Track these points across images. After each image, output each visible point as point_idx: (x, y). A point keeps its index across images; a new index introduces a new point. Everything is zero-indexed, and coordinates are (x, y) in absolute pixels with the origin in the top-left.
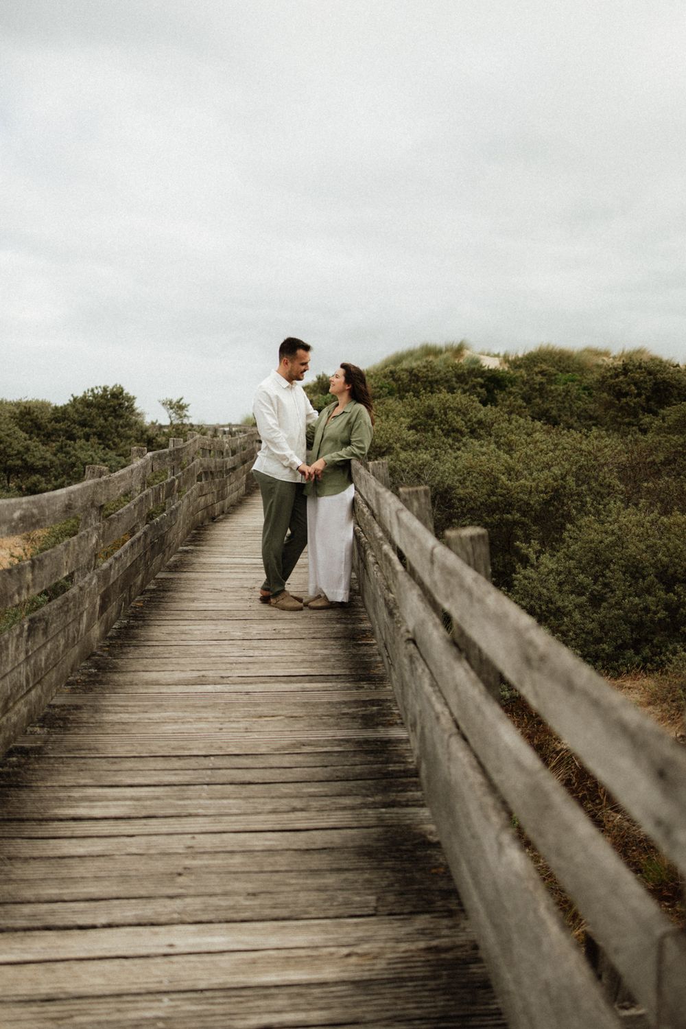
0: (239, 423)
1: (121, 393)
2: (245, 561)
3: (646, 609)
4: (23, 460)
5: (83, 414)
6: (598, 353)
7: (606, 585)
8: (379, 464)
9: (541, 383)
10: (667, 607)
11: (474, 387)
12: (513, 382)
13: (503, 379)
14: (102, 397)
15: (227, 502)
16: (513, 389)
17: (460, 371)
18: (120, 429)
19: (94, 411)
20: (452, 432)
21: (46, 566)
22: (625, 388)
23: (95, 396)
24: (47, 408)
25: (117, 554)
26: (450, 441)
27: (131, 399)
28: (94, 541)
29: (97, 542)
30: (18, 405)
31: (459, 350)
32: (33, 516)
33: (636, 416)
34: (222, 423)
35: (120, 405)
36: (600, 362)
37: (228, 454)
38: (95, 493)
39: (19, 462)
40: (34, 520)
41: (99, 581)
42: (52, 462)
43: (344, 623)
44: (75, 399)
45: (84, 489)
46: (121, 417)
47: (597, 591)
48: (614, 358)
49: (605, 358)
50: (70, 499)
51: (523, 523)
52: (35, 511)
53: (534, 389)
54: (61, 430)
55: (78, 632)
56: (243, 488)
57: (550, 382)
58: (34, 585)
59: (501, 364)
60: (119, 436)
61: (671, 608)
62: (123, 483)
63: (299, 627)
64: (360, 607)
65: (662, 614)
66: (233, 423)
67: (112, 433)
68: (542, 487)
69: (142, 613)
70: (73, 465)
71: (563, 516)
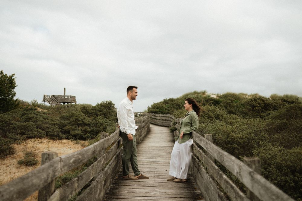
0: (143, 112)
1: (111, 103)
2: (150, 160)
3: (286, 181)
4: (83, 121)
5: (100, 108)
6: (243, 94)
7: (269, 172)
8: (209, 135)
9: (229, 102)
10: (294, 181)
11: (210, 103)
12: (221, 102)
13: (218, 101)
14: (106, 104)
15: (142, 137)
16: (222, 104)
17: (206, 99)
18: (110, 113)
19: (103, 108)
20: (209, 117)
21: (84, 178)
22: (255, 104)
23: (104, 103)
24: (91, 106)
25: (110, 163)
26: (209, 120)
27: (114, 105)
28: (103, 162)
29: (104, 162)
30: (82, 105)
31: (204, 93)
32: (79, 159)
33: (259, 113)
34: (138, 112)
35: (111, 106)
36: (245, 97)
37: (142, 122)
38: (104, 144)
39: (82, 122)
40: (80, 161)
41: (104, 176)
42: (91, 123)
43: (190, 190)
44: (98, 104)
45: (100, 144)
46: (111, 109)
47: (266, 174)
48: (249, 96)
49: (246, 96)
50: (95, 149)
51: (237, 148)
52: (80, 157)
53: (227, 104)
54: (94, 112)
55: (95, 198)
56: (146, 132)
57: (232, 102)
58: (78, 188)
59: (216, 97)
60: (110, 115)
61: (296, 182)
62: (113, 139)
63: (174, 191)
64: (194, 182)
65: (293, 184)
66: (142, 112)
67: (108, 114)
68: (244, 137)
69: (118, 182)
70: (97, 124)
71: (250, 146)
